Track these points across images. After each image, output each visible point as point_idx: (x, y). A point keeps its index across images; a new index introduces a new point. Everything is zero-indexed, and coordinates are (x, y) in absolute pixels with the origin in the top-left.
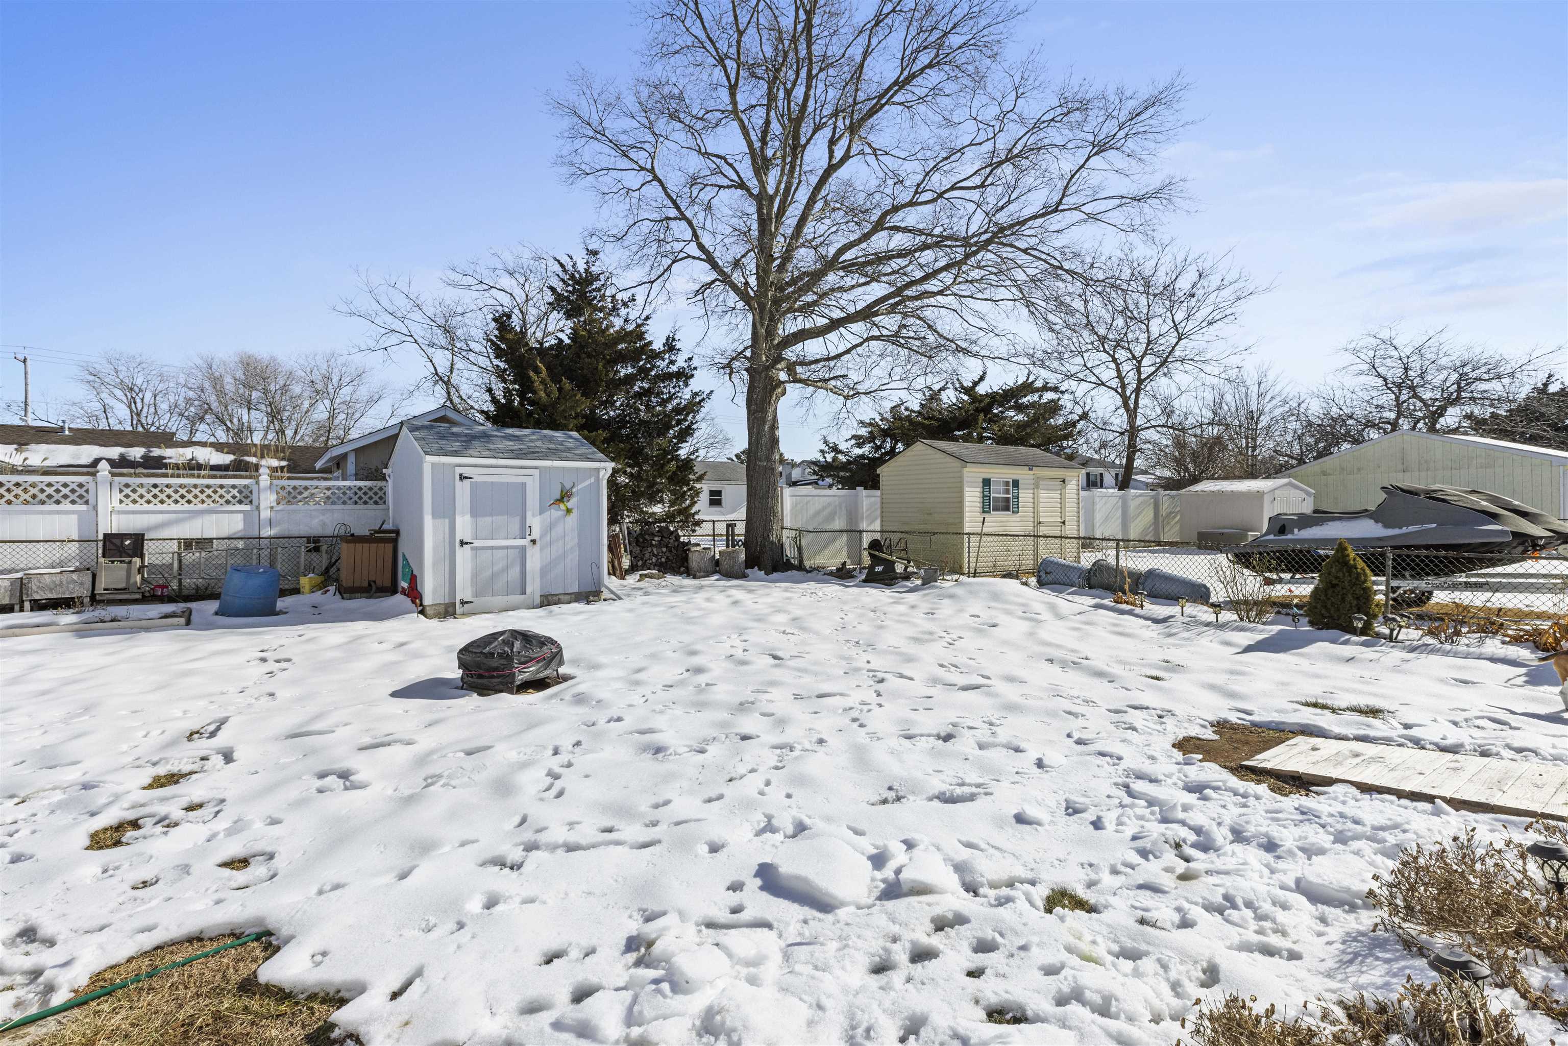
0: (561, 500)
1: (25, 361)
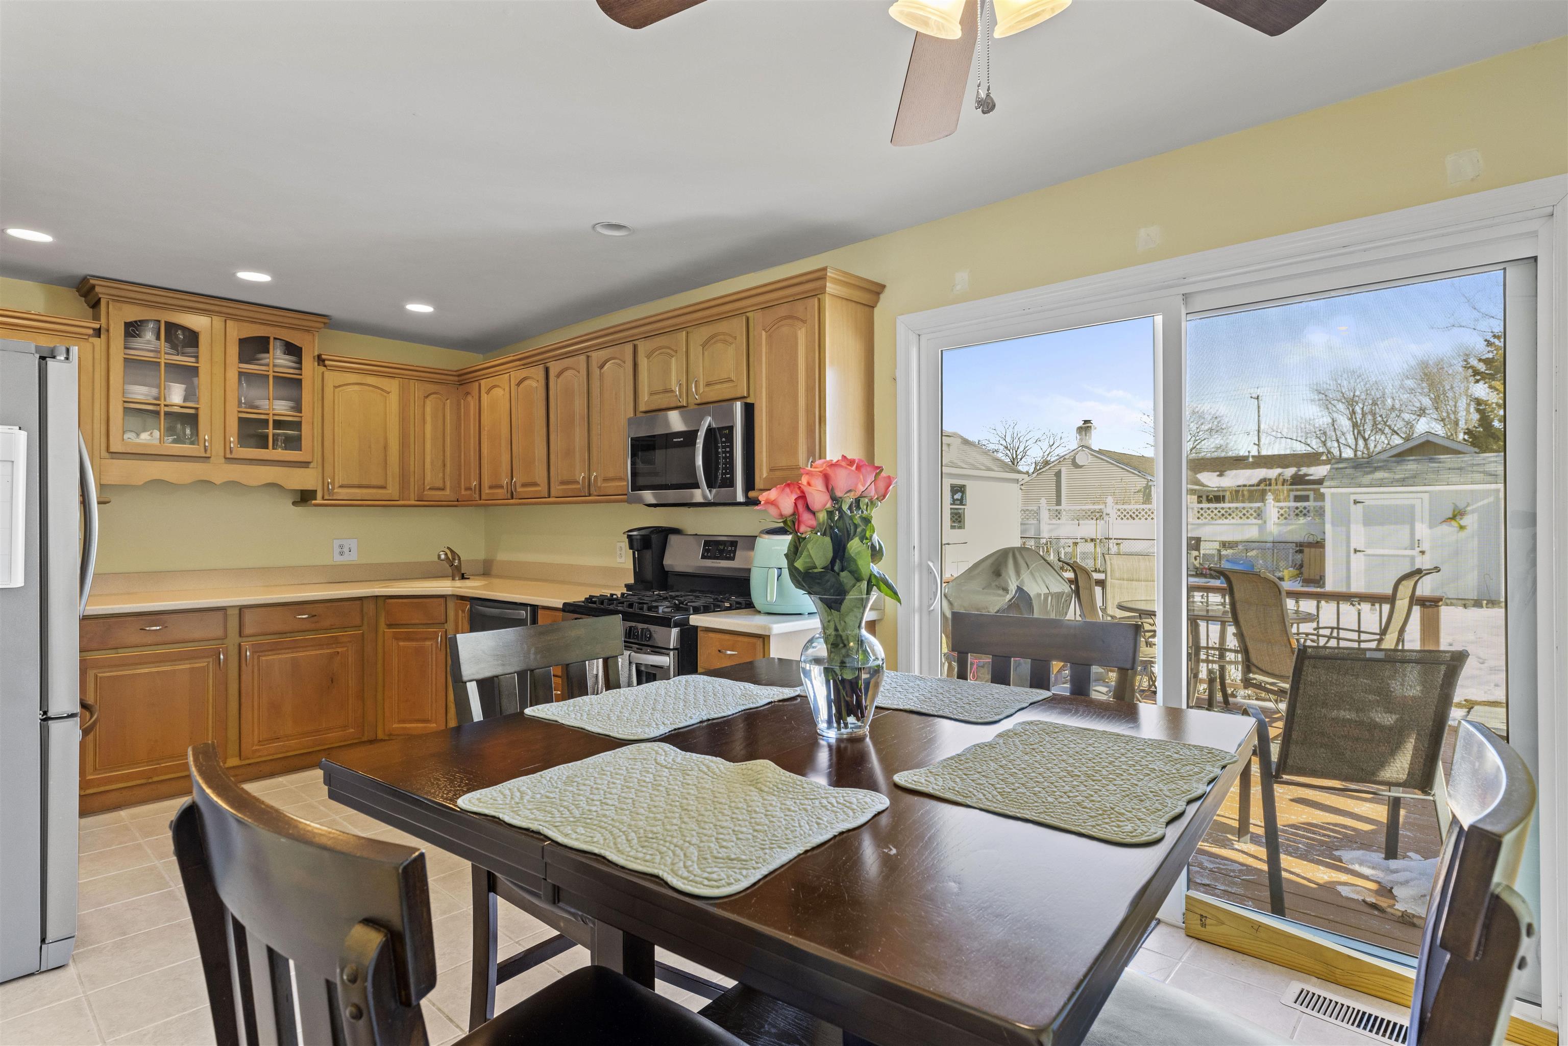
0: (1454, 518)
1: (1258, 398)
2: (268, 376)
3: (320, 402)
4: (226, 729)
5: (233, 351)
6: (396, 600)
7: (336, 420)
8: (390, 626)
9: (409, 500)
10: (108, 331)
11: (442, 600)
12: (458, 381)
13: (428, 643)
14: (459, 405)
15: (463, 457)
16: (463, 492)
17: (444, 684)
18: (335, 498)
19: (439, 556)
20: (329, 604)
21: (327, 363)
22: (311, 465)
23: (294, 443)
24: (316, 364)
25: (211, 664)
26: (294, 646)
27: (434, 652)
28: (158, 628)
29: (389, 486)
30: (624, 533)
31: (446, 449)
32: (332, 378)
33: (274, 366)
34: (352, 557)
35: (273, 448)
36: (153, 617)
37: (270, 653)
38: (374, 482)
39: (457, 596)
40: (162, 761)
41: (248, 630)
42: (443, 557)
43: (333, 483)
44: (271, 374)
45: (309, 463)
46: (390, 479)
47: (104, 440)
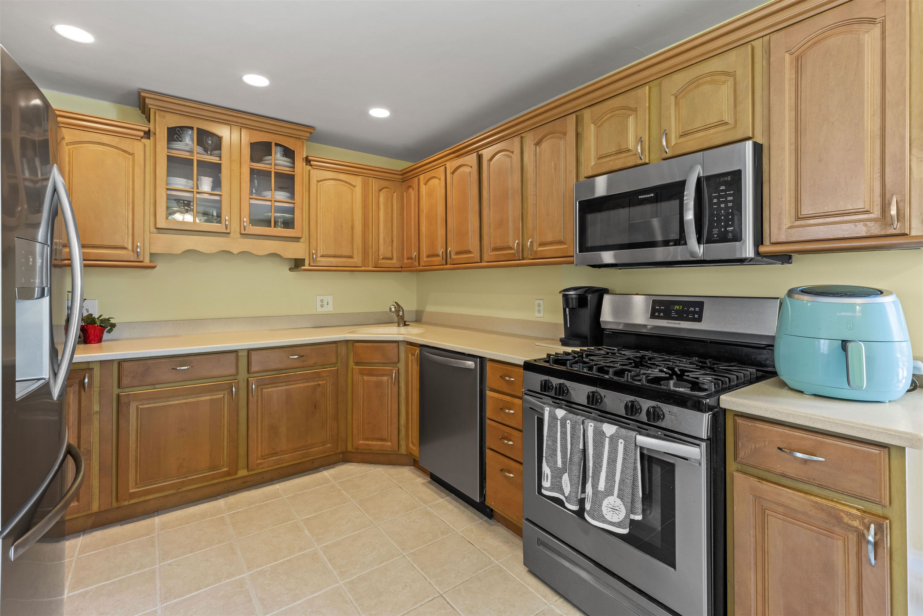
2: (271, 172)
3: (307, 193)
4: (237, 448)
5: (246, 152)
6: (361, 344)
7: (319, 206)
8: (357, 364)
9: (369, 267)
10: (155, 134)
11: (396, 344)
12: (402, 179)
13: (385, 378)
14: (403, 194)
15: (405, 235)
16: (405, 261)
17: (397, 411)
18: (317, 265)
19: (390, 309)
20: (312, 347)
21: (312, 163)
22: (301, 240)
23: (288, 224)
24: (305, 163)
25: (226, 394)
26: (288, 381)
27: (390, 386)
28: (186, 368)
29: (355, 256)
30: (560, 292)
31: (393, 229)
32: (316, 174)
33: (275, 165)
34: (329, 309)
35: (275, 227)
36: (181, 359)
37: (270, 386)
38: (345, 253)
39: (407, 342)
40: (189, 475)
41: (254, 368)
42: (393, 309)
43: (316, 253)
44: (273, 171)
45: (300, 238)
46: (355, 251)
47: (152, 219)
